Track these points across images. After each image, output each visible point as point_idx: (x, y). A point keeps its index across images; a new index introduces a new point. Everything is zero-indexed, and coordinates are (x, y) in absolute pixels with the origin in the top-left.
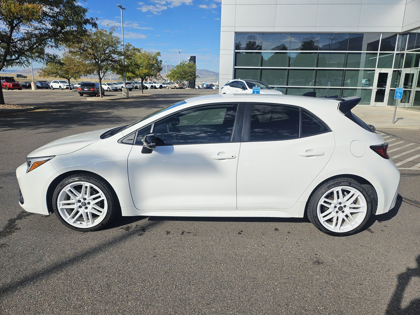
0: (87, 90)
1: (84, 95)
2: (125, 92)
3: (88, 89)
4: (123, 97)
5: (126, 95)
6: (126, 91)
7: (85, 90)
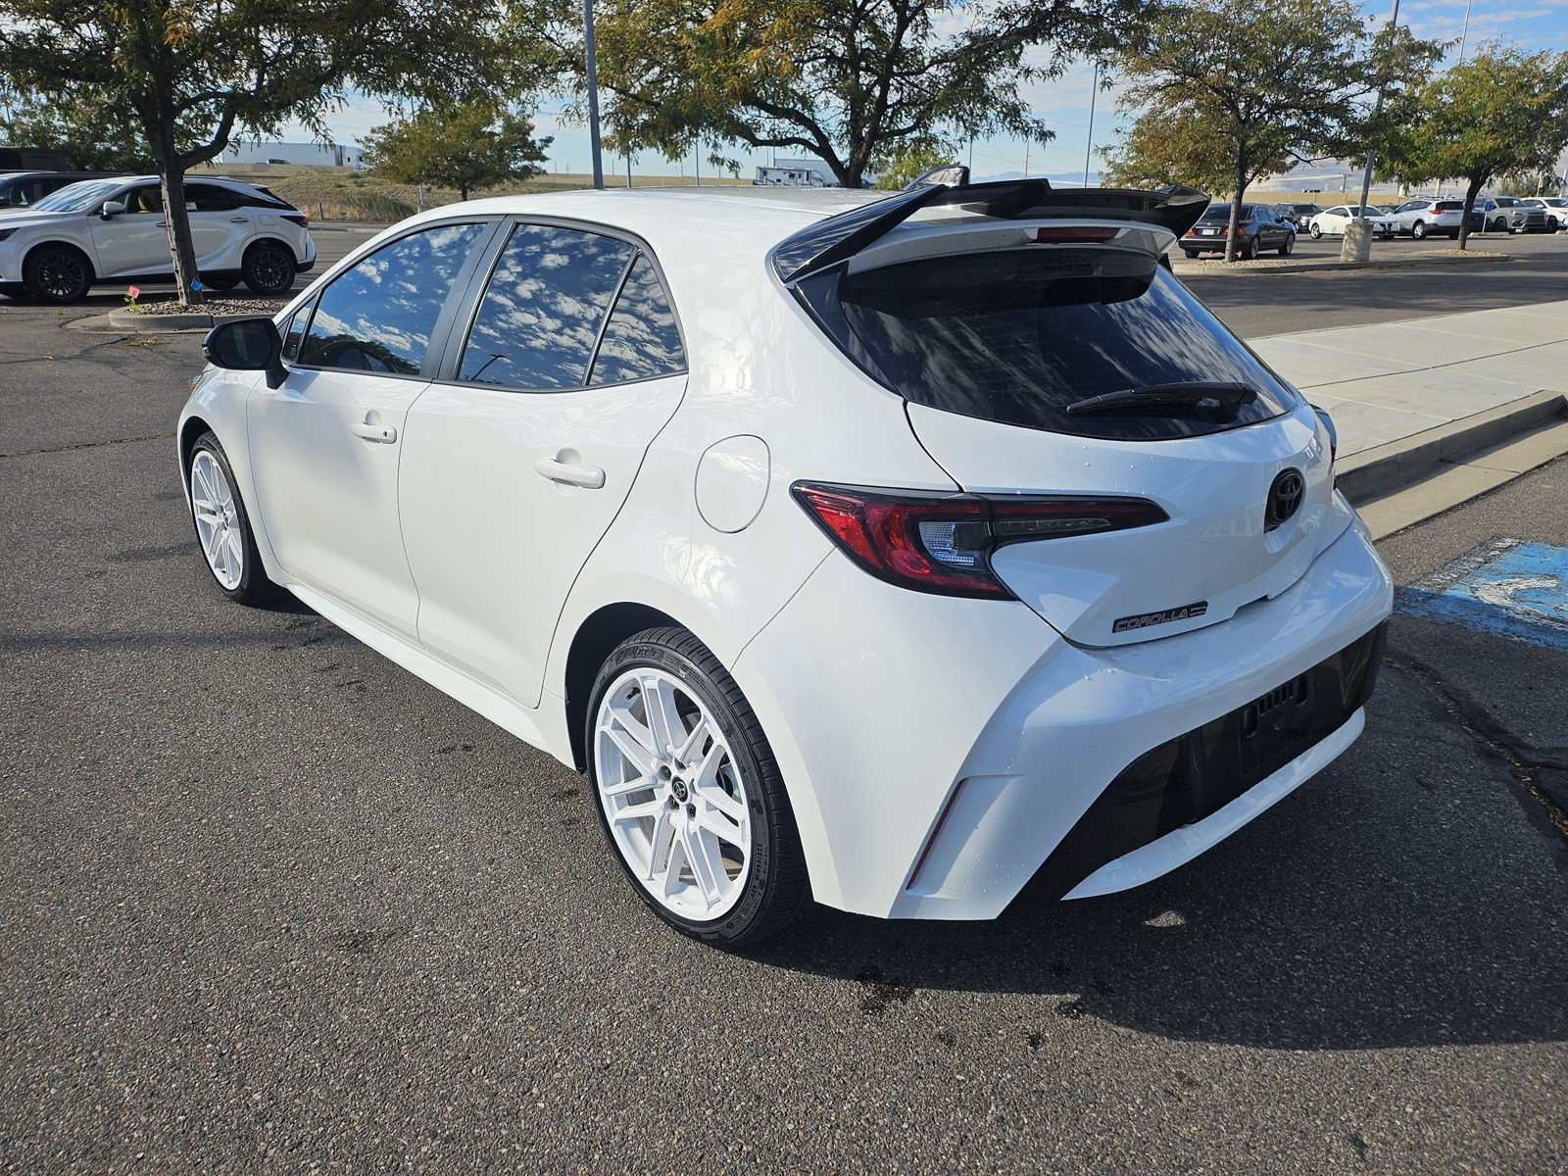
0: (1211, 233)
1: (1202, 254)
2: (1355, 240)
3: (1216, 230)
4: (1342, 259)
5: (1354, 253)
6: (1358, 237)
7: (1205, 232)
